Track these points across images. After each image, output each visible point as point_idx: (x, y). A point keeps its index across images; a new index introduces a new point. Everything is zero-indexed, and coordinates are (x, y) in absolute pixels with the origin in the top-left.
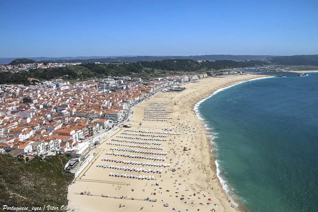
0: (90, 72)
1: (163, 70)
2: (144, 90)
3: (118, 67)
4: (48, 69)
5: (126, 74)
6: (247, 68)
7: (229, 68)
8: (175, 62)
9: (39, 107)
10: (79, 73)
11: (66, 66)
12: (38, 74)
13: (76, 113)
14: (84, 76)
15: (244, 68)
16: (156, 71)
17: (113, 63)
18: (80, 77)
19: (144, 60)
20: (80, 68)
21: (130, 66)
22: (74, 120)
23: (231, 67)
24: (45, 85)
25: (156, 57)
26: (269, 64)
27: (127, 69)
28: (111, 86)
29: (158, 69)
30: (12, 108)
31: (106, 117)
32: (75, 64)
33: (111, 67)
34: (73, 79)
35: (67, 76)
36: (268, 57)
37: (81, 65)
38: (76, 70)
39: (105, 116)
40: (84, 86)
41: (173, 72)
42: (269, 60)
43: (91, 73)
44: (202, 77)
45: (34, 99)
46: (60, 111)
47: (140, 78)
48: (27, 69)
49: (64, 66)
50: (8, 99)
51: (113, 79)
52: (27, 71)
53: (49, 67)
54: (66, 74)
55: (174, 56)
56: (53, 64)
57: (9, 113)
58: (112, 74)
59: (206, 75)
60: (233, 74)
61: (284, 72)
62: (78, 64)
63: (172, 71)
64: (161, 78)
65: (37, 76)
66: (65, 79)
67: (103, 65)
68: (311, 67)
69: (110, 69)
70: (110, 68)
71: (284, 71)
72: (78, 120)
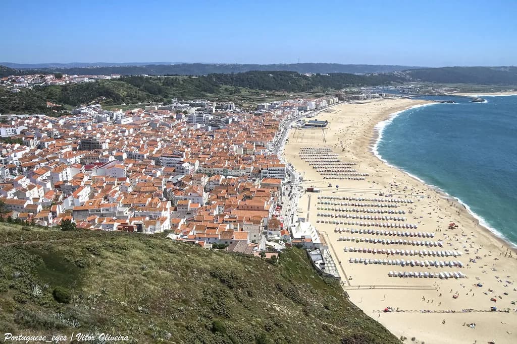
0: (137, 91)
1: (252, 88)
2: (270, 126)
3: (182, 83)
5: (198, 96)
6: (381, 88)
7: (353, 86)
8: (271, 75)
9: (122, 156)
10: (123, 93)
11: (97, 81)
12: (52, 94)
13: (201, 168)
14: (131, 99)
15: (377, 87)
16: (244, 92)
17: (172, 77)
18: (125, 100)
19: (218, 72)
20: (119, 85)
21: (200, 81)
22: (219, 181)
23: (355, 85)
25: (215, 65)
26: (409, 81)
27: (196, 86)
28: (207, 118)
29: (244, 87)
30: (75, 160)
31: (262, 174)
32: (108, 78)
33: (169, 83)
34: (115, 105)
35: (104, 98)
36: (404, 69)
37: (119, 79)
38: (116, 88)
39: (260, 172)
41: (271, 93)
42: (407, 74)
43: (140, 94)
44: (332, 102)
45: (102, 143)
46: (179, 165)
47: (234, 104)
48: (29, 86)
49: (93, 81)
50: (50, 143)
51: (188, 105)
52: (31, 88)
53: (67, 82)
54: (101, 95)
55: (244, 65)
56: (71, 77)
58: (174, 95)
59: (336, 99)
60: (374, 98)
61: (446, 95)
62: (114, 77)
63: (267, 91)
64: (268, 104)
65: (51, 98)
67: (157, 80)
68: (477, 87)
69: (169, 87)
70: (168, 85)
71: (446, 93)
72: (223, 180)
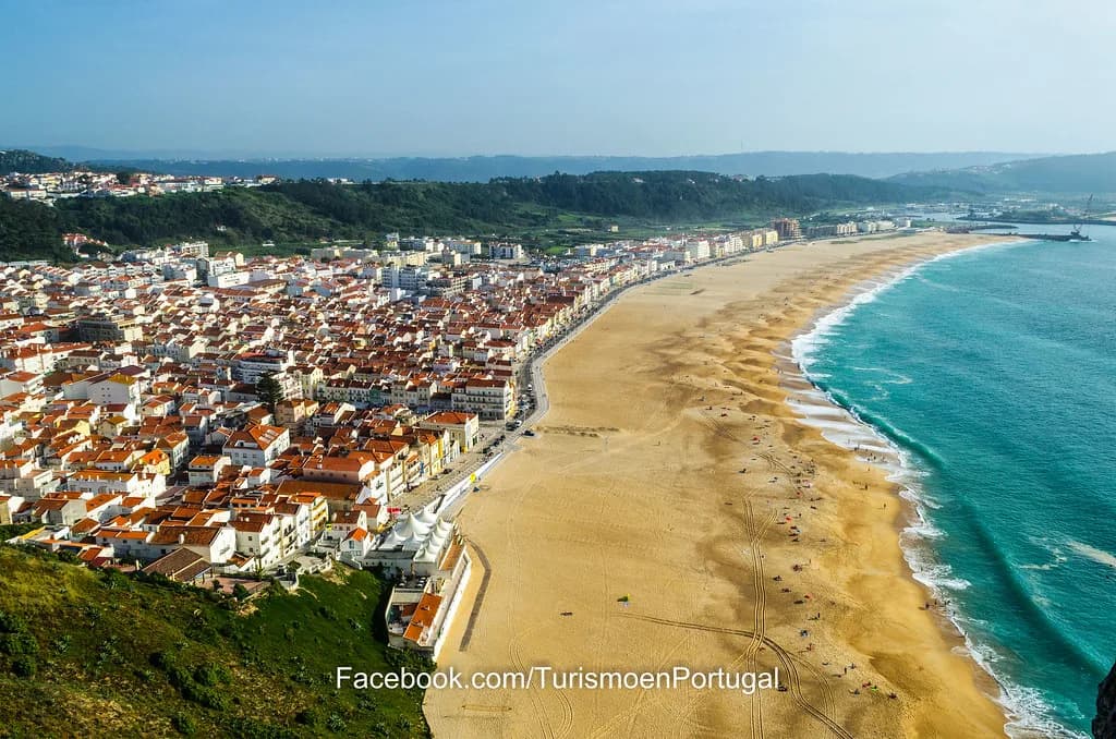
4: (139, 197)
5: (456, 229)
13: (323, 387)
14: (288, 233)
18: (275, 234)
22: (332, 415)
24: (147, 265)
28: (424, 276)
31: (453, 403)
35: (222, 228)
38: (256, 206)
39: (449, 397)
40: (310, 271)
44: (760, 243)
45: (127, 327)
47: (520, 246)
48: (49, 197)
52: (50, 203)
53: (142, 190)
56: (157, 179)
57: (34, 386)
58: (397, 224)
59: (772, 236)
64: (601, 247)
66: (222, 245)
72: (347, 414)
